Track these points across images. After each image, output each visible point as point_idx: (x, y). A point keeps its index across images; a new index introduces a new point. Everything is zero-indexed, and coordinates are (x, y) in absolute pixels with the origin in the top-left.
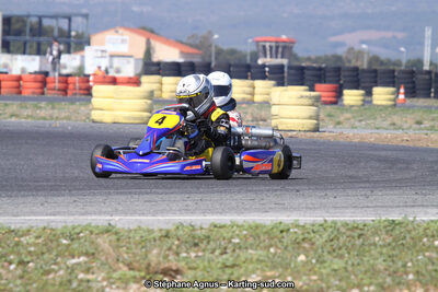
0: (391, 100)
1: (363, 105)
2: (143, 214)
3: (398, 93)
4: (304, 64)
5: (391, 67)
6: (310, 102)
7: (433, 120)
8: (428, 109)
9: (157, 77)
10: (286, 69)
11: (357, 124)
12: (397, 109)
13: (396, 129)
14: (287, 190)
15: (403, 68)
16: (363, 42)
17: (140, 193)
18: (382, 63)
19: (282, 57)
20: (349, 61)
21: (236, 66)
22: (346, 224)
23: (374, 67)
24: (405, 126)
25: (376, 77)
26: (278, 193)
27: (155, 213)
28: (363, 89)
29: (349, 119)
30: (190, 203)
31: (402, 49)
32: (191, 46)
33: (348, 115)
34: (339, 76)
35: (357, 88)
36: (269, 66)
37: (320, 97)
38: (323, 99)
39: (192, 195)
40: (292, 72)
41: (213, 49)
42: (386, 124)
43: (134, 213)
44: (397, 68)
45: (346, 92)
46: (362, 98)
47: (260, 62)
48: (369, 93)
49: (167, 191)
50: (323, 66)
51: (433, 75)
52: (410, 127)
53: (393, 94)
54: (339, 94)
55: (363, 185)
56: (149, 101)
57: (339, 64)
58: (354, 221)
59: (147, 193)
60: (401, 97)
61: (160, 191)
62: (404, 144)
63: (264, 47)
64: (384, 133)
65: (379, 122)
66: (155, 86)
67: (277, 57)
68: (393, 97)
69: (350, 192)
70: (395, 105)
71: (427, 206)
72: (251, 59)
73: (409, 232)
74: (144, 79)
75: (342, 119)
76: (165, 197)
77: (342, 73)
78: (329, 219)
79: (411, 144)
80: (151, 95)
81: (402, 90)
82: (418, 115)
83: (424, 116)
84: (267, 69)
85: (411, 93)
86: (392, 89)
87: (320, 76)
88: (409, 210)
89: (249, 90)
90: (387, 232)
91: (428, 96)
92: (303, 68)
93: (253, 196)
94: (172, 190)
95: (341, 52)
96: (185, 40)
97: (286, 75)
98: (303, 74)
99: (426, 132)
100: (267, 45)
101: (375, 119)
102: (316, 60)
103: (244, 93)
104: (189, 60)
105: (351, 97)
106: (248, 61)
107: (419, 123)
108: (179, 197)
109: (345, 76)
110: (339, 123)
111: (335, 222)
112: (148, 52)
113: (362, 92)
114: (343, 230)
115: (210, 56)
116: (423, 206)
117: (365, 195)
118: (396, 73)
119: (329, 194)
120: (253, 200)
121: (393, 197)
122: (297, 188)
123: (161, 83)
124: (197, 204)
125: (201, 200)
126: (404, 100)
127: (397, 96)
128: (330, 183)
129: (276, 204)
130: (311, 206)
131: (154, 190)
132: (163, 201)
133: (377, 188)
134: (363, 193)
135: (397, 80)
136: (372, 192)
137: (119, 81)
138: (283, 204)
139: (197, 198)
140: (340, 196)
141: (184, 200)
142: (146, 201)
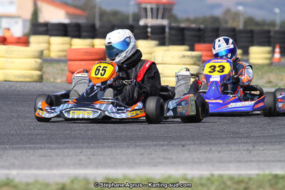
0: (266, 59)
2: (38, 168)
3: (273, 52)
4: (183, 25)
5: (266, 28)
6: (191, 61)
9: (46, 38)
10: (167, 30)
12: (272, 67)
13: (273, 87)
14: (173, 145)
15: (277, 28)
16: (239, 4)
17: (34, 148)
18: (257, 24)
19: (163, 18)
20: (226, 22)
22: (231, 178)
23: (250, 28)
24: (281, 83)
25: (252, 37)
26: (165, 148)
27: (50, 168)
28: (240, 48)
30: (83, 158)
31: (277, 10)
32: (76, 7)
36: (152, 27)
37: (201, 57)
38: (203, 58)
39: (85, 150)
40: (173, 32)
41: (97, 11)
42: (262, 81)
43: (30, 167)
44: (272, 29)
47: (142, 23)
48: (246, 53)
49: (61, 146)
50: (202, 26)
55: (245, 141)
56: (39, 61)
57: (216, 25)
58: (240, 175)
59: (41, 148)
60: (277, 56)
61: (52, 146)
63: (146, 9)
65: (256, 80)
66: (43, 46)
67: (157, 18)
68: (269, 56)
69: (233, 147)
70: (271, 64)
72: (134, 20)
74: (33, 39)
76: (57, 151)
78: (216, 173)
80: (41, 55)
81: (277, 50)
84: (149, 30)
86: (268, 49)
87: (199, 37)
90: (271, 185)
92: (183, 30)
93: (143, 151)
94: (66, 145)
95: (218, 13)
96: (69, 1)
97: (167, 35)
98: (183, 35)
100: (149, 7)
102: (195, 21)
104: (75, 21)
106: (131, 23)
108: (71, 152)
111: (221, 176)
112: (35, 14)
114: (229, 183)
115: (94, 19)
117: (248, 150)
118: (272, 34)
119: (213, 149)
120: (142, 154)
121: (275, 152)
122: (183, 143)
123: (49, 43)
124: (89, 158)
125: (93, 155)
126: (280, 59)
127: (273, 56)
128: (213, 138)
129: (164, 158)
130: (197, 160)
131: (47, 145)
132: (57, 155)
133: (258, 143)
134: (246, 148)
135: (272, 40)
136: (254, 147)
137: (9, 40)
138: (171, 159)
139: (89, 153)
140: (224, 151)
141: (77, 155)
142: (41, 156)
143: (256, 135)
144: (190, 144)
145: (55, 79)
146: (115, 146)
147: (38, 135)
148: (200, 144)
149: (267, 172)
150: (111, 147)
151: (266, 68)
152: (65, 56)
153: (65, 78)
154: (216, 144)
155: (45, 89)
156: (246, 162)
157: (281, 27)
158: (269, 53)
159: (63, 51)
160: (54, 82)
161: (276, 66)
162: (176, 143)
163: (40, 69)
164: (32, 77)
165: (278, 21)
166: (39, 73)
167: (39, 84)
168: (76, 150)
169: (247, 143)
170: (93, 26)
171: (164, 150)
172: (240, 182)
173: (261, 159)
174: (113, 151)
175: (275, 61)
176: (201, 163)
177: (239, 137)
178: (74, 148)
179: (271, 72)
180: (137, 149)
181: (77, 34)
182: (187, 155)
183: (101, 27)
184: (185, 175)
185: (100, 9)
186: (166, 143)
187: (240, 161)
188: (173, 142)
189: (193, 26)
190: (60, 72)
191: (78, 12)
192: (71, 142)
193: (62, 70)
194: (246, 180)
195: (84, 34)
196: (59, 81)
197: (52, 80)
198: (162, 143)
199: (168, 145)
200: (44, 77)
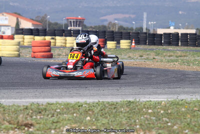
0: (128, 46)
1: (116, 48)
5: (129, 31)
7: (148, 55)
8: (145, 50)
9: (22, 36)
10: (81, 32)
13: (131, 59)
15: (134, 31)
16: (116, 19)
18: (124, 29)
19: (79, 26)
20: (110, 28)
22: (108, 103)
23: (121, 31)
24: (135, 58)
25: (122, 35)
27: (21, 98)
28: (116, 41)
30: (37, 93)
31: (134, 22)
32: (37, 21)
33: (109, 53)
34: (105, 35)
35: (113, 41)
36: (73, 30)
39: (38, 90)
41: (47, 23)
42: (126, 57)
43: (11, 98)
44: (131, 31)
45: (108, 42)
46: (115, 45)
47: (69, 28)
48: (118, 43)
49: (27, 88)
50: (98, 30)
51: (147, 35)
52: (137, 58)
54: (105, 43)
56: (18, 47)
57: (104, 30)
58: (112, 101)
59: (17, 89)
60: (133, 44)
61: (23, 88)
62: (135, 66)
63: (71, 22)
65: (123, 56)
66: (21, 40)
67: (76, 26)
69: (110, 88)
70: (130, 48)
71: (145, 94)
73: (137, 106)
74: (16, 36)
76: (25, 90)
79: (138, 66)
80: (19, 44)
81: (133, 42)
82: (141, 53)
83: (144, 53)
84: (72, 32)
85: (137, 43)
86: (129, 41)
88: (137, 96)
89: (64, 41)
90: (127, 106)
91: (145, 44)
92: (88, 32)
93: (66, 90)
94: (29, 87)
95: (106, 24)
96: (34, 19)
99: (144, 60)
101: (121, 55)
102: (94, 28)
103: (61, 43)
104: (36, 28)
105: (111, 44)
106: (64, 28)
107: (141, 56)
108: (32, 90)
109: (108, 35)
111: (103, 102)
112: (18, 24)
114: (107, 105)
116: (143, 94)
118: (131, 34)
119: (100, 89)
120: (66, 92)
121: (130, 90)
122: (86, 86)
123: (24, 39)
124: (40, 94)
125: (42, 92)
126: (135, 46)
127: (131, 44)
128: (101, 84)
129: (76, 94)
130: (92, 94)
131: (21, 87)
132: (25, 92)
133: (122, 86)
134: (116, 88)
135: (131, 37)
136: (120, 88)
137: (4, 37)
138: (80, 94)
139: (40, 91)
140: (106, 90)
141: (34, 92)
142: (17, 93)
143: (121, 82)
144: (90, 87)
145: (26, 55)
146: (53, 88)
147: (16, 82)
148: (95, 86)
149: (125, 100)
151: (128, 50)
152: (31, 45)
153: (31, 55)
154: (102, 87)
155: (21, 60)
156: (116, 95)
157: (136, 30)
158: (129, 43)
159: (31, 42)
160: (25, 57)
161: (132, 49)
162: (83, 86)
163: (18, 51)
164: (15, 54)
165: (134, 28)
167: (18, 58)
169: (117, 86)
170: (45, 30)
171: (77, 90)
172: (112, 104)
173: (123, 93)
175: (132, 47)
176: (94, 96)
177: (113, 84)
179: (130, 52)
180: (64, 89)
181: (37, 34)
182: (88, 92)
183: (49, 30)
184: (86, 101)
185: (49, 22)
187: (113, 95)
188: (81, 86)
189: (94, 30)
190: (28, 52)
191: (38, 23)
192: (32, 86)
193: (30, 51)
194: (115, 103)
196: (28, 56)
198: (76, 86)
199: (79, 87)
200: (21, 54)
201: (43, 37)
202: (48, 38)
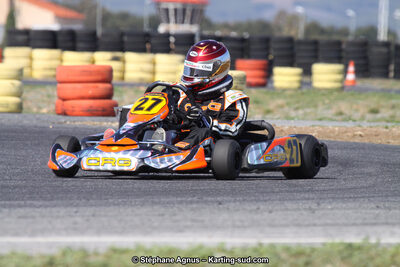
0: (336, 81)
1: (300, 88)
2: (16, 234)
3: (345, 72)
4: (218, 33)
5: (336, 38)
7: (393, 107)
8: (386, 92)
9: (26, 50)
10: (197, 39)
11: (293, 114)
12: (344, 93)
13: (345, 120)
14: (206, 202)
15: (350, 38)
16: (298, 3)
17: (11, 206)
18: (322, 31)
19: (192, 23)
20: (280, 29)
21: (130, 35)
22: (287, 249)
23: (315, 37)
24: (357, 116)
25: (316, 50)
26: (194, 206)
27: (33, 234)
28: (299, 66)
29: (282, 107)
30: (78, 219)
31: (351, 13)
32: (68, 7)
33: (280, 101)
34: (267, 49)
35: (291, 64)
36: (175, 36)
37: (245, 77)
38: (249, 80)
41: (99, 13)
42: (330, 113)
44: (344, 39)
45: (277, 70)
46: (298, 78)
47: (162, 29)
48: (308, 72)
49: (47, 203)
50: (246, 35)
51: (392, 48)
52: (363, 118)
53: (340, 73)
54: (268, 73)
55: (307, 196)
56: (17, 83)
57: (266, 34)
58: (299, 244)
59: (20, 206)
60: (351, 77)
61: (35, 203)
62: (357, 140)
63: (167, 10)
64: (330, 126)
65: (321, 111)
66: (22, 63)
67: (183, 22)
68: (340, 77)
69: (289, 205)
70: (342, 88)
71: (393, 224)
72: (150, 26)
73: (372, 259)
74: (9, 52)
75: (271, 106)
76: (43, 210)
77: (273, 45)
78: (266, 241)
79: (366, 141)
80: (19, 75)
81: (351, 68)
82: (373, 102)
83: (383, 103)
84: (172, 39)
85: (363, 72)
86: (339, 67)
87: (242, 50)
88: (369, 229)
89: (148, 67)
90: (343, 259)
91: (385, 75)
93: (162, 210)
94: (55, 202)
95: (268, 16)
99: (385, 124)
100: (171, 7)
101: (316, 106)
102: (235, 28)
103: (142, 71)
104: (67, 27)
105: (285, 77)
106: (146, 29)
107: (374, 111)
108: (63, 211)
109: (275, 49)
110: (268, 112)
111: (272, 246)
112: (12, 17)
113: (298, 70)
114: (284, 256)
115: (95, 24)
116: (387, 224)
117: (310, 209)
118: (344, 46)
119: (262, 207)
120: (163, 215)
121: (347, 212)
122: (219, 199)
123: (31, 58)
124: (88, 220)
125: (93, 215)
126: (354, 82)
127: (345, 76)
128: (262, 193)
129: (193, 220)
130: (238, 223)
131: (28, 202)
132: (43, 216)
133: (324, 199)
134: (307, 206)
135: (344, 54)
136: (319, 204)
138: (203, 221)
139: (87, 213)
140: (277, 210)
141: (71, 216)
142: (20, 217)
143: (321, 188)
144: (230, 201)
145: (40, 108)
146: (125, 204)
147: (15, 187)
148: (244, 200)
149: (337, 240)
150: (118, 204)
151: (336, 93)
152: (55, 76)
153: (53, 107)
154: (265, 201)
155: (26, 122)
156: (308, 225)
157: (356, 36)
159: (51, 69)
160: (37, 113)
161: (348, 90)
162: (209, 199)
163: (19, 94)
164: (7, 105)
165: (353, 28)
166: (16, 100)
167: (16, 116)
168: (69, 209)
169: (308, 199)
170: (94, 34)
171: (192, 209)
172: (299, 254)
173: (329, 221)
174: (122, 210)
175: (347, 84)
176: (245, 227)
177: (298, 192)
178: (67, 206)
179: (343, 99)
180: (156, 207)
181: (70, 44)
182: (225, 215)
183: (103, 35)
184: (223, 243)
185: (104, 10)
186: (195, 198)
187: (299, 225)
188: (205, 198)
189: (234, 34)
190: (45, 99)
192: (62, 199)
193: (49, 96)
194: (308, 251)
195: (80, 45)
196: (44, 111)
197: (35, 110)
198: (190, 199)
199: (198, 202)
200: (24, 106)
201: (86, 56)
202: (102, 58)
